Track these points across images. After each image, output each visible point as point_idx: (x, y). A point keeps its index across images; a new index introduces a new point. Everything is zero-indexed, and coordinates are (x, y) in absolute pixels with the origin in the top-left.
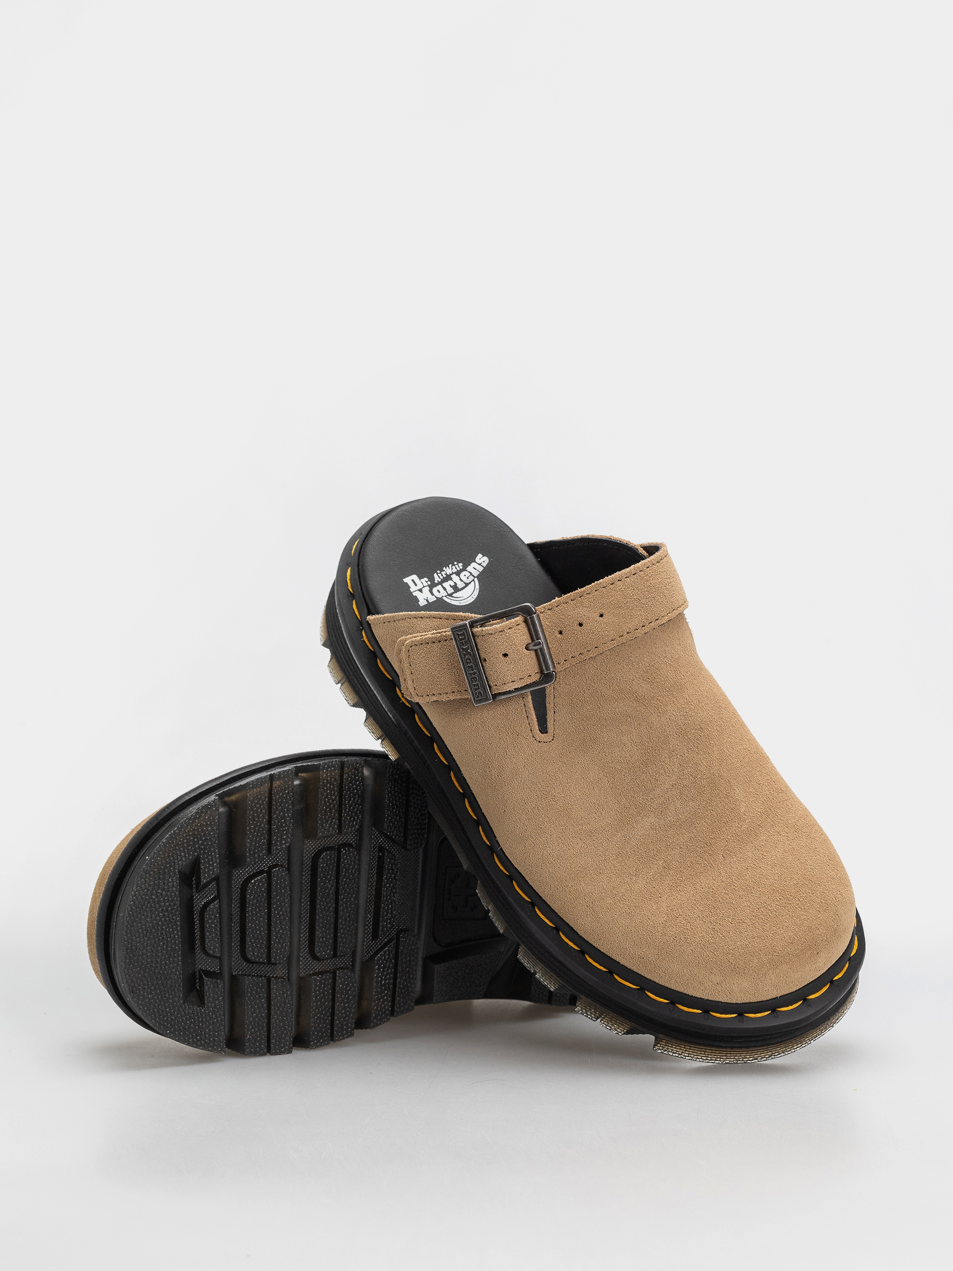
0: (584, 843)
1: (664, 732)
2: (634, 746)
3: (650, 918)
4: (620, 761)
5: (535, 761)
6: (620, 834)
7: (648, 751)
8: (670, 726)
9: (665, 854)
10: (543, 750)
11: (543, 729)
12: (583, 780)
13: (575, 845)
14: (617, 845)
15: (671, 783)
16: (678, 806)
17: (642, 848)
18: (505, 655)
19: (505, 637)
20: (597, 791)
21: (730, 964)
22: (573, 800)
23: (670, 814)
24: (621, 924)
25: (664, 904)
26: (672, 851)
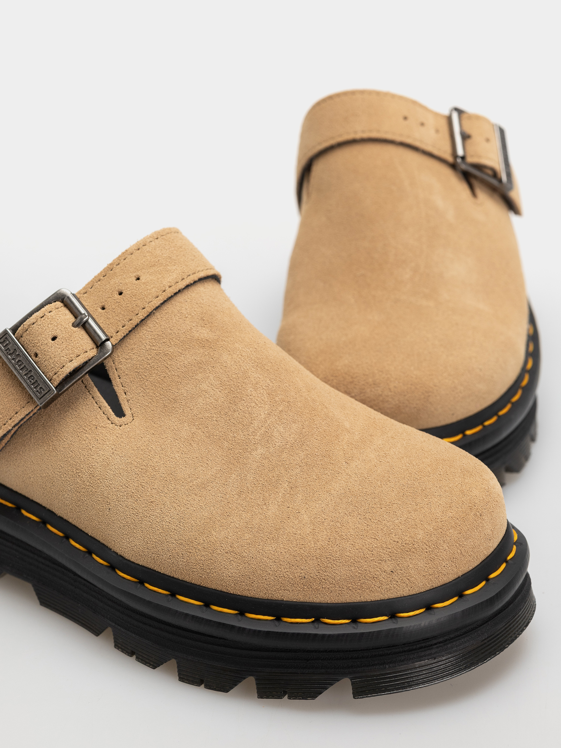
0: (200, 496)
1: (241, 368)
2: (215, 390)
3: (296, 533)
4: (207, 409)
5: (122, 444)
6: (233, 475)
7: (232, 389)
8: (244, 361)
9: (287, 476)
10: (127, 431)
11: (119, 412)
12: (177, 441)
13: (192, 502)
14: (234, 486)
15: (266, 412)
16: (282, 430)
17: (261, 479)
18: (54, 339)
19: (48, 320)
20: (195, 445)
21: (396, 543)
22: (174, 463)
23: (276, 440)
24: (269, 552)
25: (305, 516)
26: (292, 472)
